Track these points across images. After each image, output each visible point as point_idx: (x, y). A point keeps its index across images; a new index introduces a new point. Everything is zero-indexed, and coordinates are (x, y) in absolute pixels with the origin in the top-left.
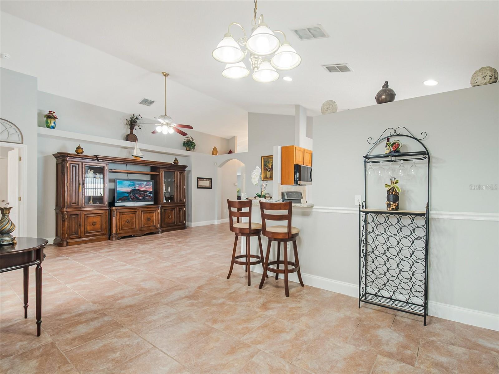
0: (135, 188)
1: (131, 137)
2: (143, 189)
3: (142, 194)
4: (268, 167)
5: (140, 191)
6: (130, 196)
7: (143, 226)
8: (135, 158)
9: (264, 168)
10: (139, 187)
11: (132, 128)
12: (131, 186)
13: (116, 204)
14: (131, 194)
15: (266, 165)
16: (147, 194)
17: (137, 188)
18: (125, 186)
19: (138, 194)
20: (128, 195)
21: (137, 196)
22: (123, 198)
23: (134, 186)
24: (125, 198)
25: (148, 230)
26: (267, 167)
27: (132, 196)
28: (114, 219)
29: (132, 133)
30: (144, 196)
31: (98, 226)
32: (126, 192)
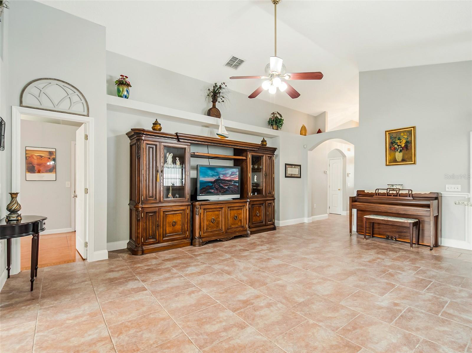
0: (219, 177)
1: (213, 112)
2: (228, 179)
3: (227, 183)
4: (398, 146)
5: (224, 180)
6: (214, 185)
7: (230, 227)
8: (220, 138)
9: (390, 148)
10: (223, 176)
11: (214, 101)
12: (214, 176)
13: (199, 198)
14: (215, 184)
15: (395, 142)
16: (233, 183)
17: (222, 178)
18: (208, 176)
19: (222, 183)
20: (212, 184)
21: (221, 185)
22: (206, 188)
23: (218, 176)
24: (208, 187)
25: (235, 232)
26: (396, 146)
27: (217, 185)
28: (197, 218)
29: (214, 106)
30: (230, 185)
31: (178, 227)
32: (209, 182)
